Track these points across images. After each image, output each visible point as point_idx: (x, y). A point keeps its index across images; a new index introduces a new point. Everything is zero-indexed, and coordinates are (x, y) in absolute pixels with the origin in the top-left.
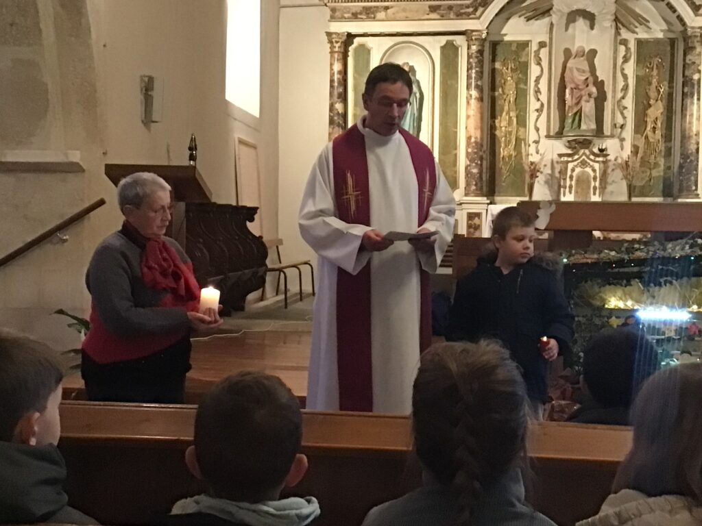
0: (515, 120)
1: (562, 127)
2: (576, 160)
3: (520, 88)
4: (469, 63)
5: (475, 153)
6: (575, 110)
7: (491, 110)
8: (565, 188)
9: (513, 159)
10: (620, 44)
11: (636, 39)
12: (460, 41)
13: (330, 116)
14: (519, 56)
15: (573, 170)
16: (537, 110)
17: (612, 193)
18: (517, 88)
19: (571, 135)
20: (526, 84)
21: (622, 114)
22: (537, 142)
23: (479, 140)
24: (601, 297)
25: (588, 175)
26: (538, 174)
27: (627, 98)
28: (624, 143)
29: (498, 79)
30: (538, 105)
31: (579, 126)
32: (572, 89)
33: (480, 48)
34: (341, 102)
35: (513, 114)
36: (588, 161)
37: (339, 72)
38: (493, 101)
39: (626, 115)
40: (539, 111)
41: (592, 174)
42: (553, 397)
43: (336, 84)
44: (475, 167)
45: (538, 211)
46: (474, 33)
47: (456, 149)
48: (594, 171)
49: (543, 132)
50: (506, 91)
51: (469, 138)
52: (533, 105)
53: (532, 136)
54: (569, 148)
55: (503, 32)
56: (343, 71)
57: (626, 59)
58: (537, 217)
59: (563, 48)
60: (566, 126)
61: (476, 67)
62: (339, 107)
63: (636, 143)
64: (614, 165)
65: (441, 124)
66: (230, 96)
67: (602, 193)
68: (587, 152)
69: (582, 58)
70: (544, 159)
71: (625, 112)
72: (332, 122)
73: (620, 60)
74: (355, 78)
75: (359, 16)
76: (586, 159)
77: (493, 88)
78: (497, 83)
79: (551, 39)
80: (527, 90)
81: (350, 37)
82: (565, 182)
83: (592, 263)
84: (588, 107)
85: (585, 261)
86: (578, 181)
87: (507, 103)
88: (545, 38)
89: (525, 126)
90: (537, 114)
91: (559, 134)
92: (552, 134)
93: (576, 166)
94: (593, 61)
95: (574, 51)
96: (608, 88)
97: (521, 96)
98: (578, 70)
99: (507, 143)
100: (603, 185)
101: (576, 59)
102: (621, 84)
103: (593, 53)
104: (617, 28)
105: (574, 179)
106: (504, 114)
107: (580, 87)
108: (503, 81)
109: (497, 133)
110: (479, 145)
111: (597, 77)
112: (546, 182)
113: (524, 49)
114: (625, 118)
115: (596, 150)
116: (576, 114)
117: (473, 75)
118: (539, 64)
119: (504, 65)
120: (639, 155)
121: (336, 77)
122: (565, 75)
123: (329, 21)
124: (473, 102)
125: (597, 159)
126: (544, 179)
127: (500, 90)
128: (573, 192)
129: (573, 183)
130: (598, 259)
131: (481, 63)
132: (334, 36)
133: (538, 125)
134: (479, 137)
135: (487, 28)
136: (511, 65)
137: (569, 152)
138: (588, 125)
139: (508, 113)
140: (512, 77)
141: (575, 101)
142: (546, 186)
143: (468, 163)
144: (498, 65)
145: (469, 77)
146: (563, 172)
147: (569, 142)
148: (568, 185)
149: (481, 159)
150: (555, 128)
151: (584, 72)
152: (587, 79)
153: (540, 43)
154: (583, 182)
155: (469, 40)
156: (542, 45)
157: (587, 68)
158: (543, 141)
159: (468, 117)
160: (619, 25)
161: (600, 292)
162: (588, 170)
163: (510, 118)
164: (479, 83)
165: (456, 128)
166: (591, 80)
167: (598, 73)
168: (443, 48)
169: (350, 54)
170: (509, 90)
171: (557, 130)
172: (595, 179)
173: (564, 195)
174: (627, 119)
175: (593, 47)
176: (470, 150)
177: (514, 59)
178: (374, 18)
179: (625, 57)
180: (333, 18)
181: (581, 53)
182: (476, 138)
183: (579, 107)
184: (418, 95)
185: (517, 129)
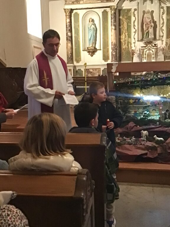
0: (127, 36)
2: (147, 48)
3: (129, 25)
4: (111, 17)
5: (114, 48)
6: (147, 31)
7: (119, 33)
8: (144, 58)
9: (127, 49)
10: (161, 8)
11: (166, 6)
12: (108, 10)
13: (67, 37)
14: (128, 14)
15: (146, 52)
16: (134, 32)
17: (159, 59)
18: (127, 25)
19: (145, 40)
20: (130, 24)
21: (162, 32)
22: (134, 43)
26: (135, 54)
27: (164, 27)
28: (163, 42)
29: (121, 22)
30: (134, 30)
31: (148, 37)
32: (146, 24)
33: (114, 12)
34: (70, 32)
35: (126, 34)
36: (151, 48)
37: (69, 22)
38: (120, 29)
39: (164, 32)
40: (135, 32)
41: (152, 53)
43: (68, 26)
44: (114, 52)
46: (113, 7)
47: (108, 46)
49: (136, 39)
50: (124, 26)
51: (112, 43)
52: (133, 30)
53: (133, 41)
54: (145, 44)
55: (122, 6)
57: (163, 13)
58: (112, 68)
59: (143, 11)
60: (144, 37)
61: (113, 18)
62: (69, 34)
63: (167, 42)
64: (159, 49)
65: (103, 38)
66: (29, 32)
67: (156, 59)
68: (150, 45)
69: (149, 14)
70: (137, 49)
71: (163, 31)
72: (67, 39)
73: (161, 14)
74: (74, 24)
75: (74, 3)
76: (150, 48)
77: (120, 25)
78: (121, 24)
79: (138, 8)
80: (131, 25)
81: (72, 10)
82: (143, 56)
83: (123, 83)
84: (151, 30)
86: (148, 55)
87: (124, 30)
88: (136, 7)
89: (130, 38)
90: (134, 33)
91: (142, 40)
92: (139, 40)
93: (147, 50)
94: (153, 14)
96: (158, 23)
97: (129, 27)
98: (147, 18)
99: (125, 44)
100: (156, 56)
101: (147, 14)
102: (162, 22)
103: (153, 12)
104: (160, 3)
105: (146, 55)
106: (124, 34)
107: (148, 24)
108: (123, 23)
110: (115, 45)
111: (154, 20)
112: (138, 56)
113: (129, 12)
114: (163, 33)
115: (153, 45)
116: (147, 33)
117: (113, 21)
118: (134, 16)
119: (123, 17)
120: (168, 46)
121: (68, 24)
122: (144, 20)
123: (65, 5)
124: (113, 31)
125: (154, 48)
127: (122, 26)
128: (146, 59)
129: (146, 56)
131: (115, 17)
132: (66, 10)
133: (135, 37)
135: (117, 5)
136: (125, 17)
138: (151, 36)
139: (125, 34)
140: (126, 21)
141: (147, 28)
143: (112, 51)
144: (121, 17)
145: (111, 22)
146: (143, 52)
147: (145, 42)
149: (116, 49)
153: (135, 9)
155: (111, 9)
158: (137, 42)
159: (112, 35)
160: (161, 2)
162: (151, 51)
163: (125, 35)
164: (115, 24)
165: (108, 39)
166: (152, 21)
168: (103, 12)
169: (73, 16)
170: (125, 26)
171: (141, 38)
173: (143, 60)
174: (164, 34)
175: (152, 10)
176: (112, 47)
177: (126, 15)
178: (79, 3)
179: (163, 12)
180: (66, 4)
181: (148, 12)
182: (114, 42)
183: (148, 31)
184: (95, 29)
185: (128, 39)
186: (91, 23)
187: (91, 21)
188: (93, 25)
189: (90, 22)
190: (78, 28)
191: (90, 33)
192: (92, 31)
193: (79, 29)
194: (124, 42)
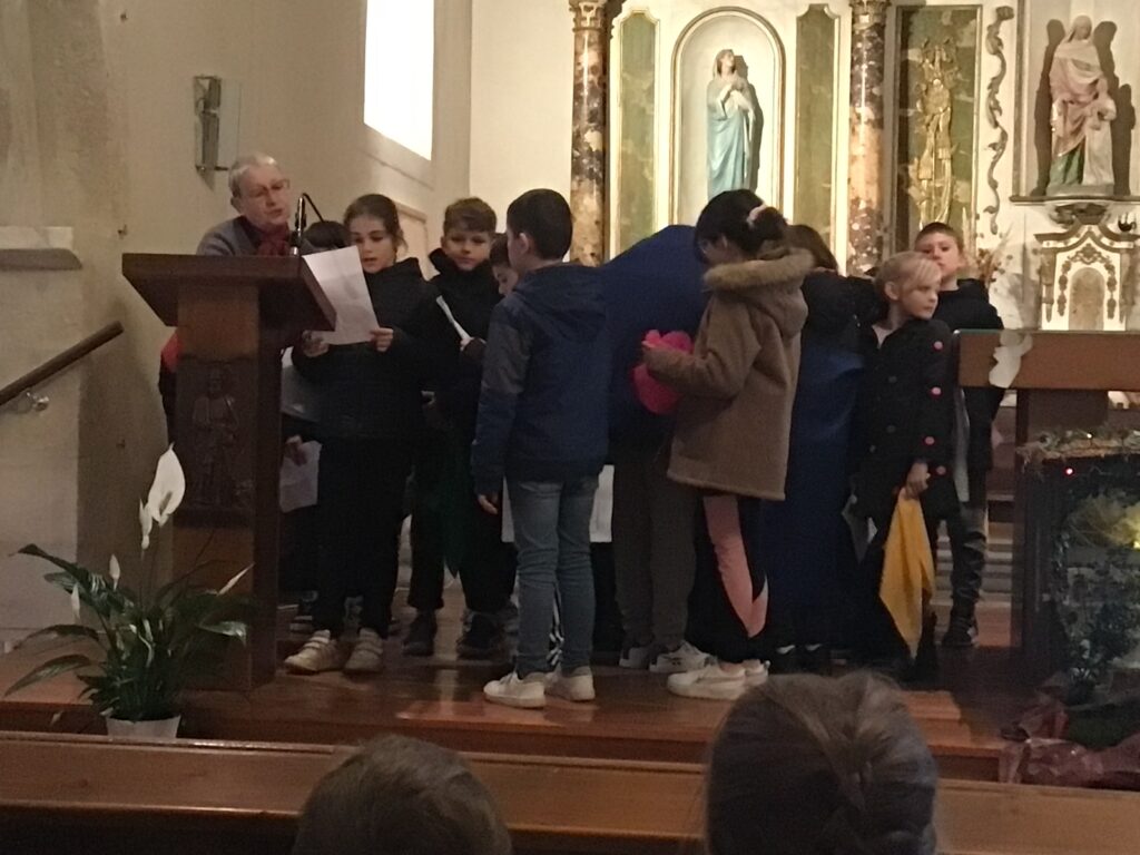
0: (948, 165)
1: (1045, 179)
2: (1073, 247)
3: (958, 101)
4: (854, 50)
5: (868, 232)
6: (1071, 145)
7: (899, 146)
8: (1052, 302)
12: (836, 7)
13: (573, 157)
14: (956, 38)
15: (1067, 267)
16: (994, 146)
18: (952, 100)
19: (1062, 196)
20: (971, 94)
22: (993, 210)
23: (874, 206)
24: (1126, 526)
25: (1099, 279)
26: (995, 275)
29: (914, 83)
30: (995, 136)
31: (1080, 178)
32: (1064, 102)
33: (876, 20)
34: (596, 128)
35: (944, 154)
36: (1099, 249)
37: (593, 70)
38: (904, 126)
40: (998, 147)
41: (1106, 275)
42: (1029, 732)
43: (586, 93)
44: (867, 261)
45: (997, 349)
47: (828, 224)
48: (1110, 268)
49: (1006, 189)
50: (931, 108)
51: (855, 202)
52: (985, 134)
53: (984, 197)
54: (1060, 222)
56: (600, 68)
58: (995, 362)
59: (1046, 23)
60: (1053, 177)
61: (869, 59)
62: (592, 138)
65: (798, 173)
66: (374, 116)
67: (1125, 314)
68: (1095, 230)
69: (1085, 41)
70: (1009, 244)
72: (576, 169)
74: (624, 81)
76: (1094, 245)
77: (904, 101)
78: (913, 91)
79: (1021, 2)
80: (972, 104)
82: (1050, 292)
83: (1107, 456)
84: (1098, 140)
85: (1091, 453)
86: (1077, 287)
87: (931, 133)
89: (969, 178)
90: (993, 153)
91: (1039, 195)
92: (1023, 194)
93: (1073, 259)
94: (1108, 46)
95: (1068, 29)
97: (961, 117)
98: (1076, 63)
99: (933, 213)
100: (1128, 298)
101: (1074, 40)
103: (1108, 29)
105: (1069, 285)
106: (927, 152)
107: (1082, 99)
108: (924, 87)
109: (912, 191)
110: (875, 217)
111: (1116, 80)
112: (1013, 292)
113: (966, 22)
115: (1113, 227)
116: (1073, 152)
117: (864, 75)
118: (997, 52)
119: (927, 52)
121: (586, 78)
122: (1050, 75)
124: (864, 130)
125: (1117, 245)
126: (1008, 285)
127: (918, 105)
128: (1067, 311)
129: (1067, 293)
130: (1120, 449)
131: (878, 50)
133: (995, 177)
134: (874, 200)
136: (941, 55)
137: (1060, 230)
138: (1098, 175)
139: (934, 152)
140: (943, 81)
141: (1070, 127)
142: (1013, 300)
143: (853, 252)
144: (913, 55)
145: (854, 78)
146: (1046, 271)
147: (1058, 209)
148: (1056, 298)
149: (879, 243)
150: (1030, 180)
151: (1088, 67)
152: (1096, 82)
153: (998, 10)
154: (1086, 292)
155: (855, 4)
156: (1003, 14)
157: (1095, 61)
158: (1005, 206)
159: (853, 159)
161: (1125, 516)
162: (1098, 266)
163: (938, 161)
164: (875, 91)
165: (829, 181)
166: (1103, 84)
167: (1118, 72)
168: (802, 20)
169: (615, 32)
170: (937, 105)
171: (1034, 184)
172: (1111, 284)
173: (1049, 317)
175: (1107, 18)
176: (856, 227)
177: (947, 43)
181: (1082, 31)
182: (869, 202)
183: (1079, 140)
184: (751, 115)
185: (953, 184)
186: (728, 80)
187: (725, 69)
188: (741, 90)
189: (720, 71)
190: (643, 104)
191: (718, 139)
192: (733, 129)
193: (648, 112)
194: (929, 199)
